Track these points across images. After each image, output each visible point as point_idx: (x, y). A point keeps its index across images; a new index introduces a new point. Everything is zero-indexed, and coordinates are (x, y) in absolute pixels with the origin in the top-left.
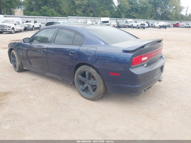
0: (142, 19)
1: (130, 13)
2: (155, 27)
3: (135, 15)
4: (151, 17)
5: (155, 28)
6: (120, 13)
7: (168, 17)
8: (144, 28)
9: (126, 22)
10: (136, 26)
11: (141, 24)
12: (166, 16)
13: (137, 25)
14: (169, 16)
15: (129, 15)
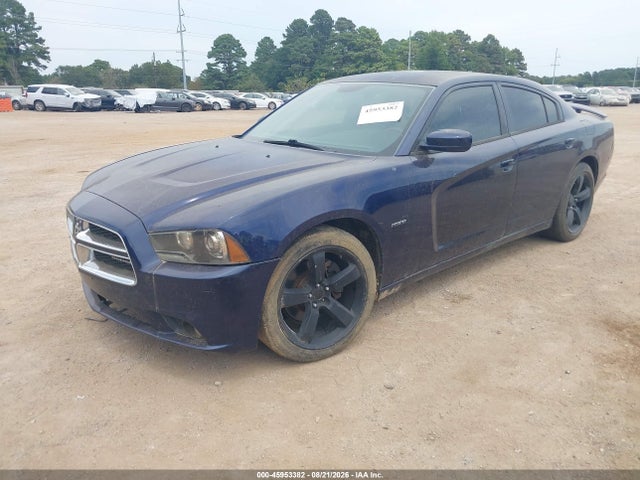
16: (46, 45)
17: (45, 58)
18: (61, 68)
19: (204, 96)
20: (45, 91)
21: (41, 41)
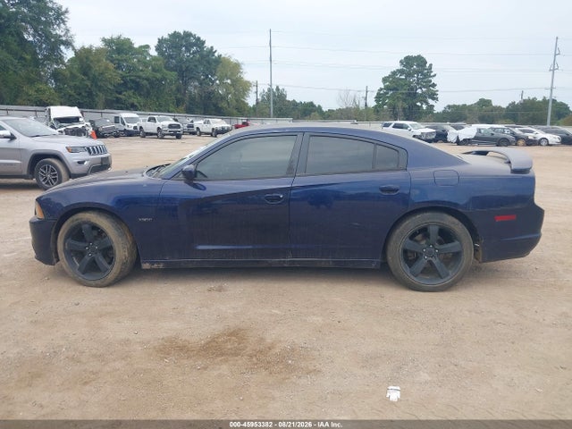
0: (156, 111)
1: (120, 93)
2: (201, 133)
3: (134, 101)
4: (178, 105)
5: (200, 135)
6: (90, 94)
7: (220, 106)
8: (178, 137)
9: (117, 120)
10: (155, 131)
11: (170, 126)
12: (215, 105)
13: (159, 128)
14: (224, 105)
15: (118, 100)
16: (437, 88)
17: (433, 99)
18: (449, 107)
19: (532, 132)
20: (395, 126)
21: (434, 85)
